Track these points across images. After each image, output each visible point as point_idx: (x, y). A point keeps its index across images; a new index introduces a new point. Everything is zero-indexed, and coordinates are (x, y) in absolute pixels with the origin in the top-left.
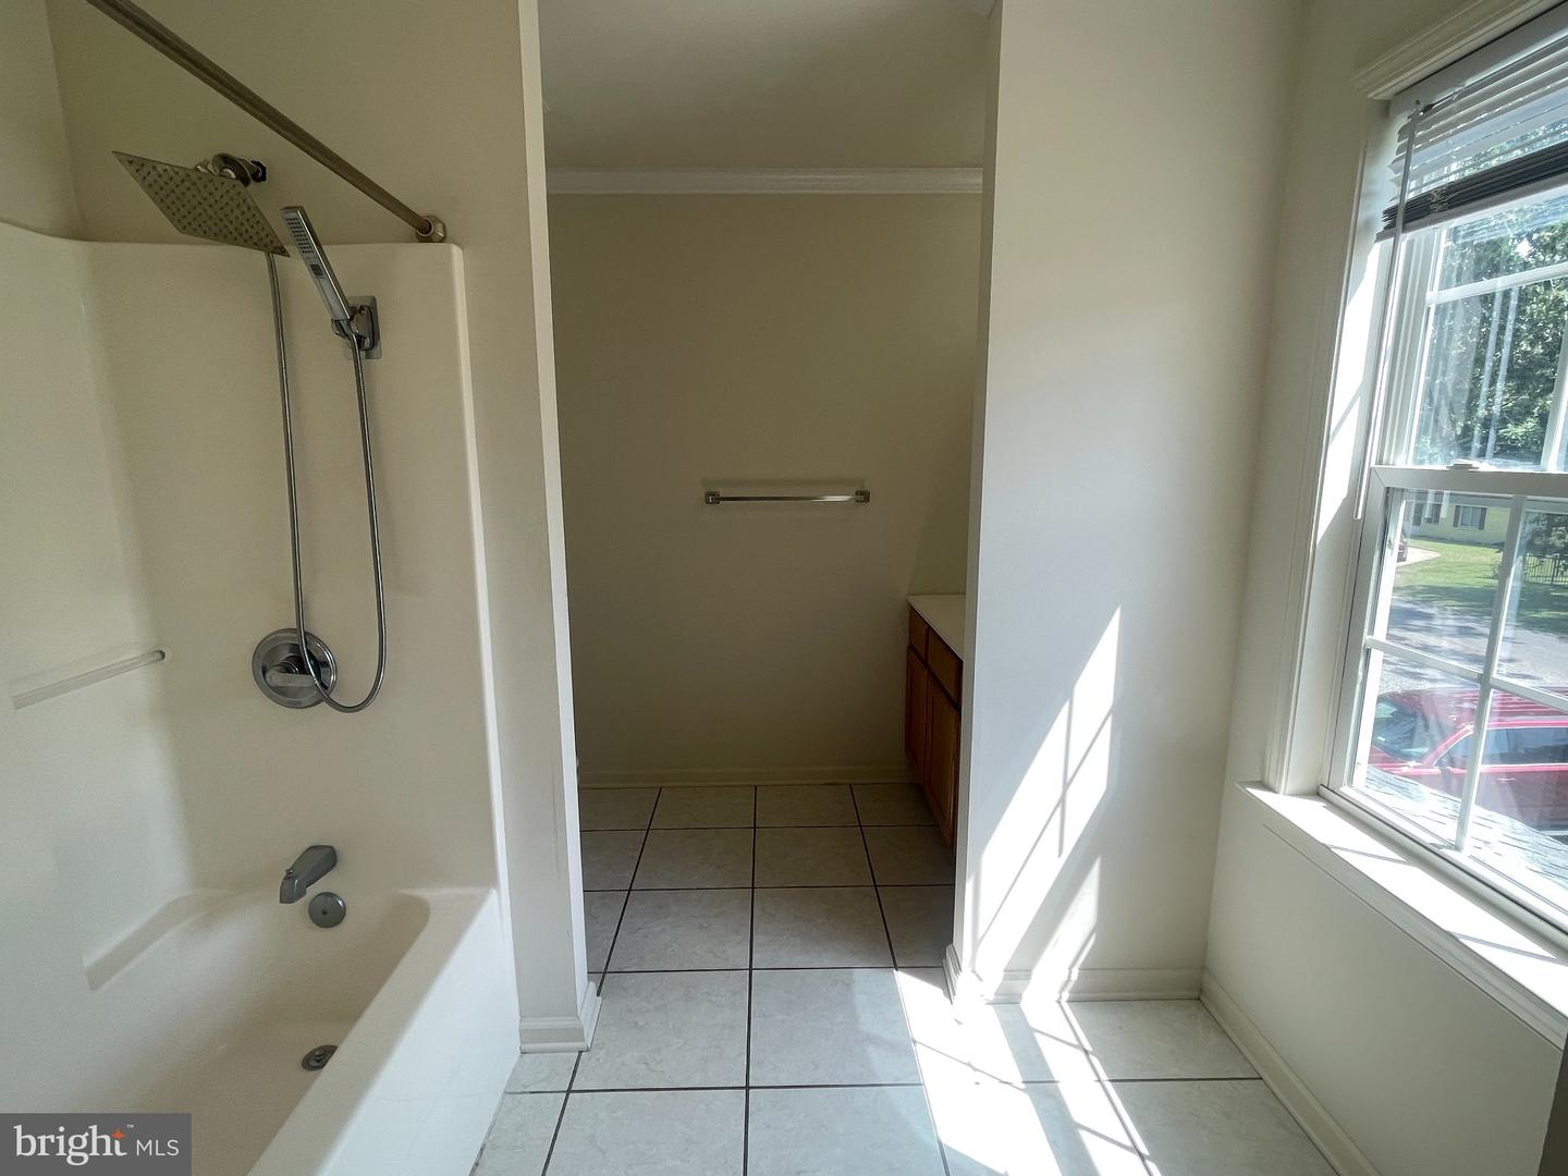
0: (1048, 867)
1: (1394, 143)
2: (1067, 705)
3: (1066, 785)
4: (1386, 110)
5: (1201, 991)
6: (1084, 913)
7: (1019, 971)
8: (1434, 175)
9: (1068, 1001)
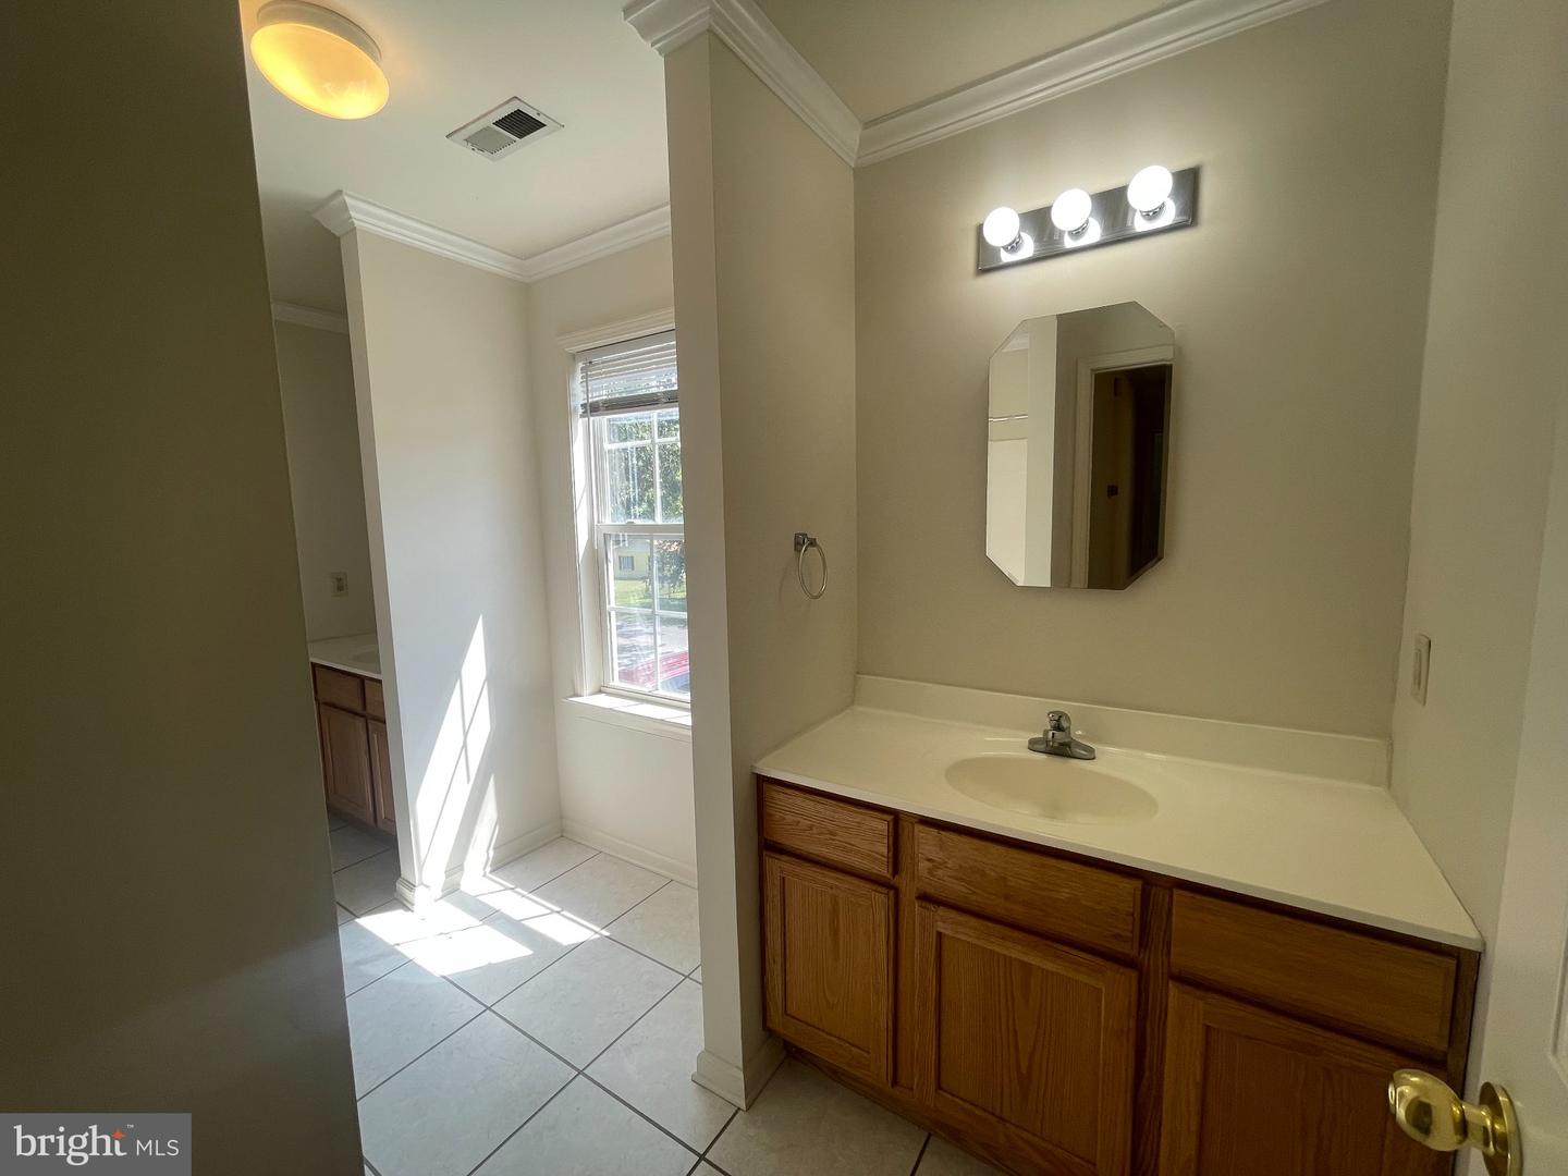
0: (462, 792)
1: (579, 375)
2: (458, 684)
3: (466, 734)
4: (574, 357)
5: (562, 831)
6: (489, 812)
7: (456, 867)
8: (597, 394)
9: (491, 872)
